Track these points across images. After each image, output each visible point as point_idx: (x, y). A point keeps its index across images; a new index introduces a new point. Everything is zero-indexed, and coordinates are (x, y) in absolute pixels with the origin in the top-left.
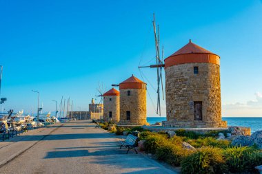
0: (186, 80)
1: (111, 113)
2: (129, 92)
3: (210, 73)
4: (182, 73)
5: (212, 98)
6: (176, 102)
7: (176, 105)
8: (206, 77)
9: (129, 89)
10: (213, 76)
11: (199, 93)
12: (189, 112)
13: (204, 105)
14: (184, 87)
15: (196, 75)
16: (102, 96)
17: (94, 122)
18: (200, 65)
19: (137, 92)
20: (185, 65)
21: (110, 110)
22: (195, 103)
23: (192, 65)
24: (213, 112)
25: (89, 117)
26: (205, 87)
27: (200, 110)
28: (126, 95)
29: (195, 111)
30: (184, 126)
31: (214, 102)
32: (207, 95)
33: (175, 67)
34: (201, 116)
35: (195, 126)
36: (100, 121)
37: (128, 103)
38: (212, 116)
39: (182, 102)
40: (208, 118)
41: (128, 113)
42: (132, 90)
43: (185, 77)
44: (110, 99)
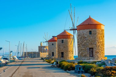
0: (86, 37)
1: (53, 53)
2: (63, 41)
3: (97, 34)
4: (84, 34)
5: (98, 46)
6: (81, 48)
7: (81, 50)
8: (95, 36)
9: (63, 39)
10: (99, 35)
11: (92, 44)
12: (87, 53)
13: (94, 49)
14: (85, 41)
15: (90, 35)
16: (47, 42)
17: (42, 59)
18: (93, 30)
19: (67, 41)
20: (85, 30)
21: (53, 51)
22: (90, 48)
23: (88, 30)
24: (98, 53)
25: (39, 56)
26: (95, 41)
27: (92, 52)
28: (61, 42)
29: (90, 53)
30: (84, 60)
31: (99, 48)
32: (96, 45)
33: (81, 31)
34: (93, 55)
35: (89, 59)
36: (47, 58)
37: (62, 47)
38: (98, 55)
39: (84, 48)
40: (96, 56)
41: (62, 53)
42: (64, 39)
43: (85, 36)
44: (53, 44)
